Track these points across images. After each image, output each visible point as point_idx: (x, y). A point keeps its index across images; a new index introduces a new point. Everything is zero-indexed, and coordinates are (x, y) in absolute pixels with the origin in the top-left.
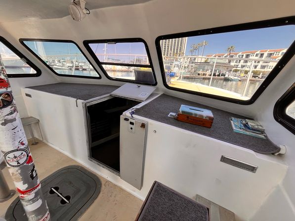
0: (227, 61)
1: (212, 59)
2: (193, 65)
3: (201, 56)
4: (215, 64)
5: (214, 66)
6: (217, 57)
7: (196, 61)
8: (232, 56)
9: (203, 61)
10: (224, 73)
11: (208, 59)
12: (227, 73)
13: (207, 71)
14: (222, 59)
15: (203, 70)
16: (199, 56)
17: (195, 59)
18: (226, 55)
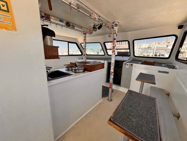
0: (165, 46)
1: (154, 45)
2: (140, 50)
3: (145, 44)
4: (155, 49)
5: (155, 50)
6: (157, 44)
7: (142, 47)
8: (169, 43)
9: (147, 46)
10: (164, 54)
11: (150, 45)
12: (166, 54)
13: (150, 53)
14: (161, 45)
15: (147, 53)
16: (143, 44)
17: (140, 46)
18: (164, 42)
